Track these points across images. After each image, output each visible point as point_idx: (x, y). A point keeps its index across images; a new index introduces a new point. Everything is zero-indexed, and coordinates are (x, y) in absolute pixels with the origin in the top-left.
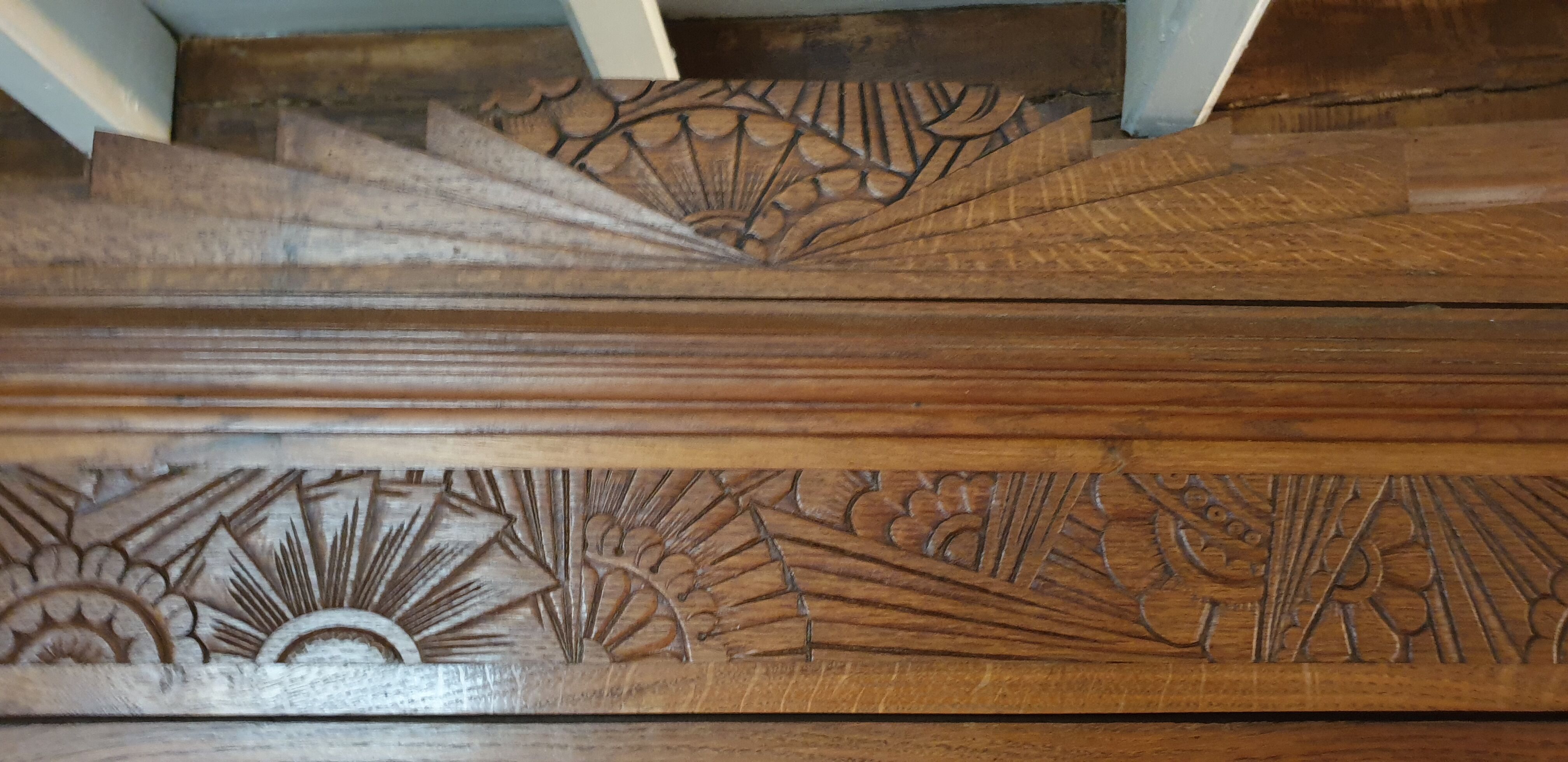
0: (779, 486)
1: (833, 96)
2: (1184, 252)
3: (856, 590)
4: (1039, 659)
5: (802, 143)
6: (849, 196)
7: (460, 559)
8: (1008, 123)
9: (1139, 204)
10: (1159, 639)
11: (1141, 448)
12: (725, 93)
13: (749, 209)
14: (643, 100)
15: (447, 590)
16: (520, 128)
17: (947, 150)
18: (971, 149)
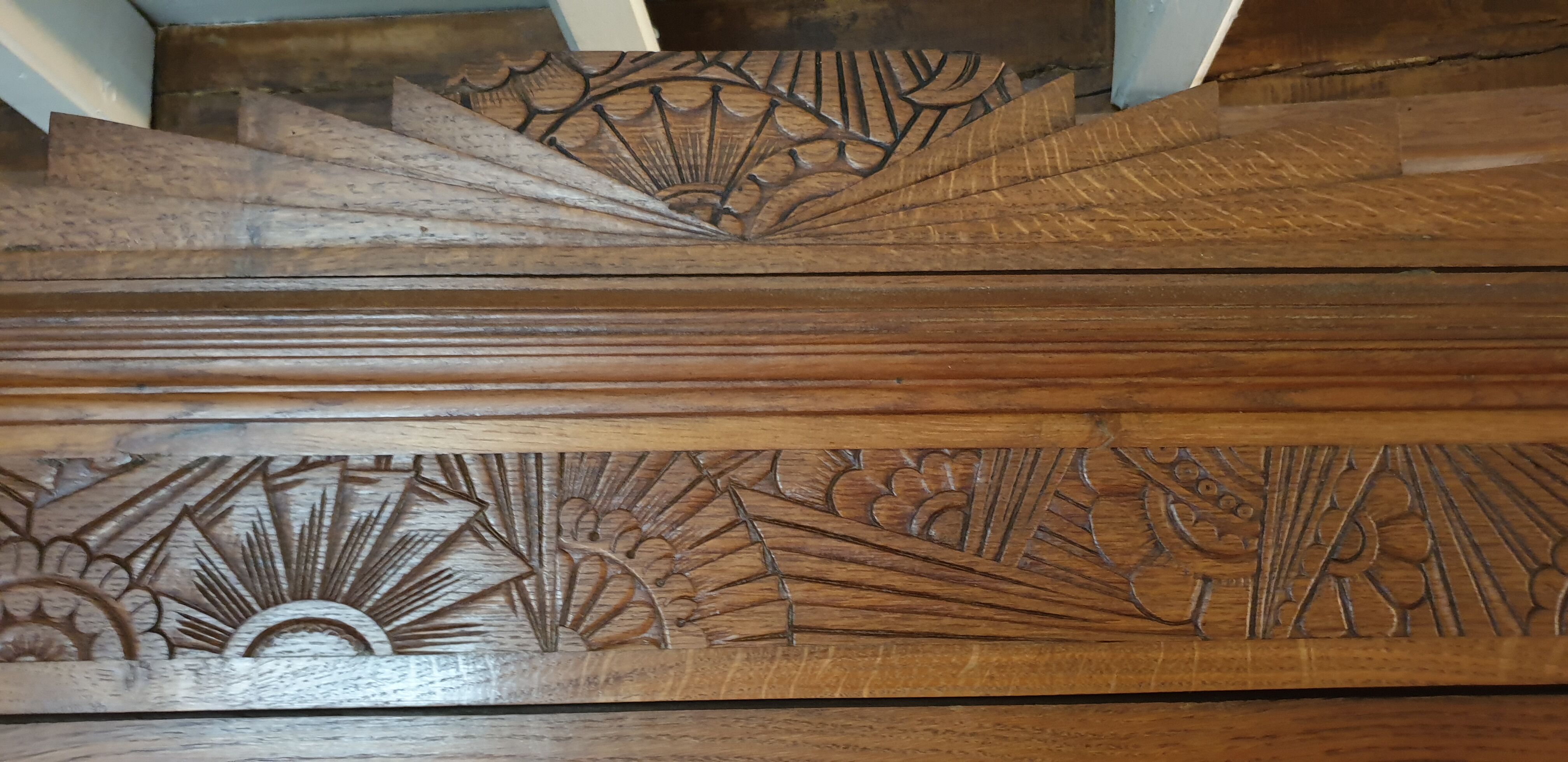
0: (760, 465)
1: (809, 66)
2: (1173, 219)
3: (839, 572)
4: (1026, 639)
5: (778, 113)
6: (827, 168)
7: (432, 547)
8: (990, 90)
9: (1125, 171)
10: (1150, 616)
11: (1129, 422)
12: (700, 64)
13: (724, 183)
14: (614, 72)
15: (418, 579)
16: (489, 103)
17: (926, 119)
18: (951, 118)
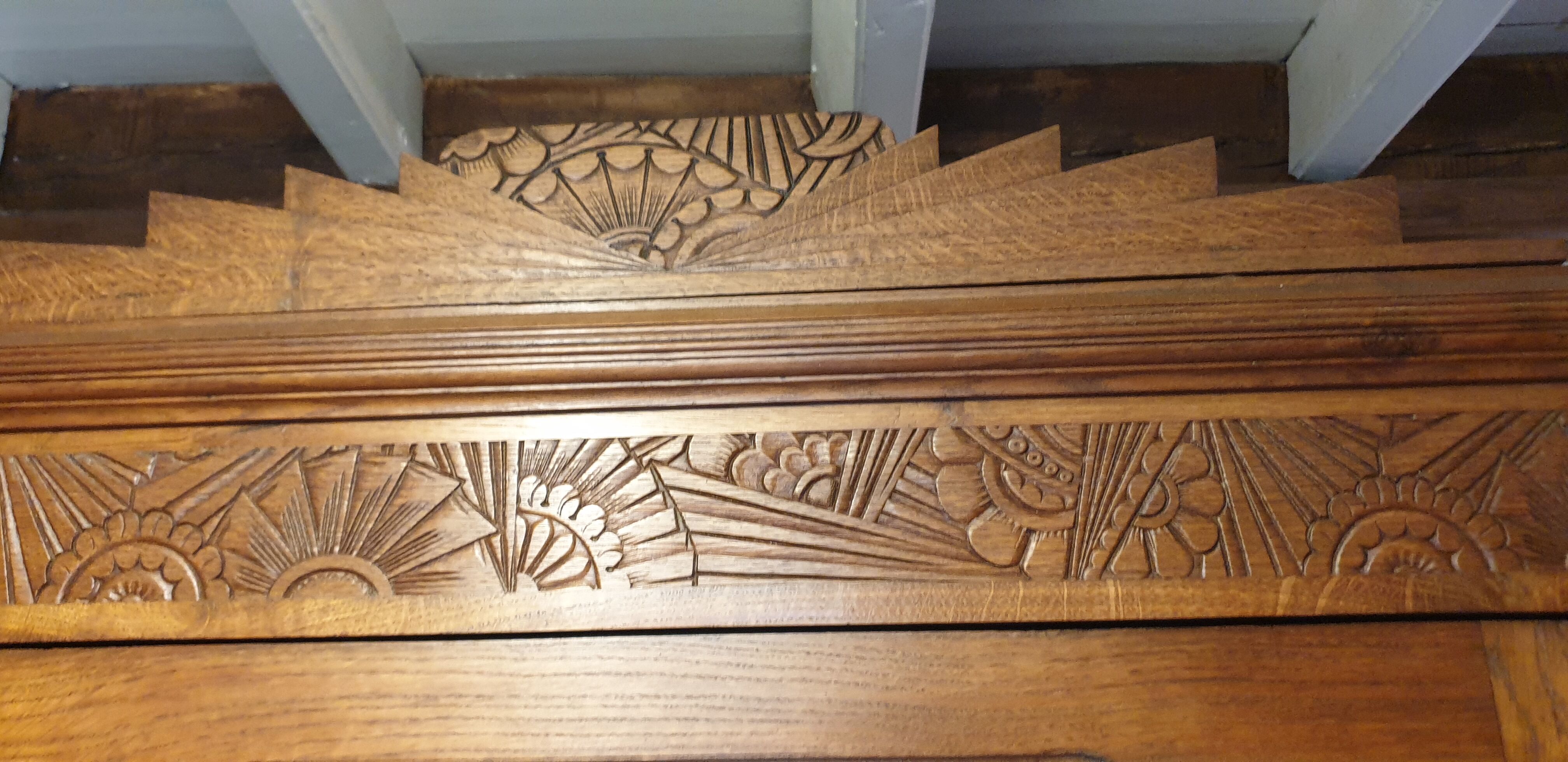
0: (675, 447)
1: (723, 130)
2: (1015, 241)
3: (735, 528)
4: (882, 579)
5: (698, 168)
6: (735, 210)
7: (423, 514)
8: (867, 142)
9: (976, 204)
10: (983, 561)
11: (972, 408)
12: (637, 132)
13: (653, 225)
14: (570, 142)
15: (413, 537)
16: (472, 170)
17: (816, 167)
18: (837, 166)
